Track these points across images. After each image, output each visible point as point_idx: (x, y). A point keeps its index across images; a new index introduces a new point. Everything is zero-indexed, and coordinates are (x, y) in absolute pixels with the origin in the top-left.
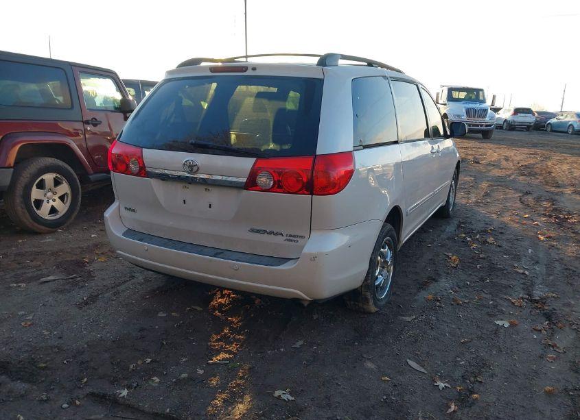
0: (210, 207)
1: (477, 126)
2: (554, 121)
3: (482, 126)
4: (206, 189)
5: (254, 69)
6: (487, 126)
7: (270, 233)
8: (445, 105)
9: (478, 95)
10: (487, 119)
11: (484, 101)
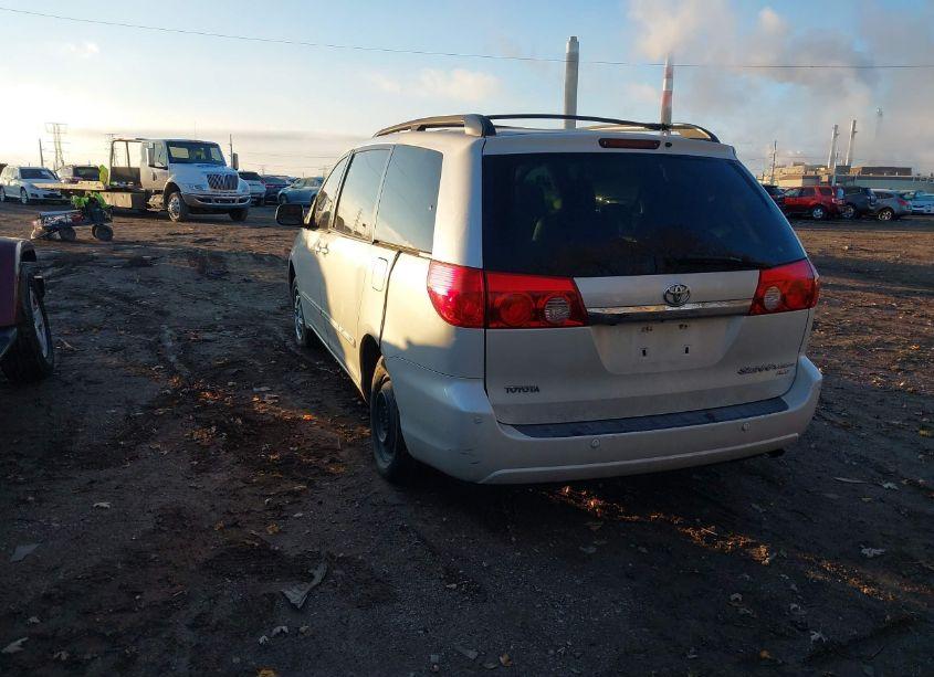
0: (687, 352)
1: (228, 201)
2: (289, 190)
3: (234, 201)
4: (681, 326)
5: (668, 145)
6: (241, 201)
7: (754, 371)
8: (166, 168)
9: (208, 154)
10: (239, 190)
11: (222, 163)
